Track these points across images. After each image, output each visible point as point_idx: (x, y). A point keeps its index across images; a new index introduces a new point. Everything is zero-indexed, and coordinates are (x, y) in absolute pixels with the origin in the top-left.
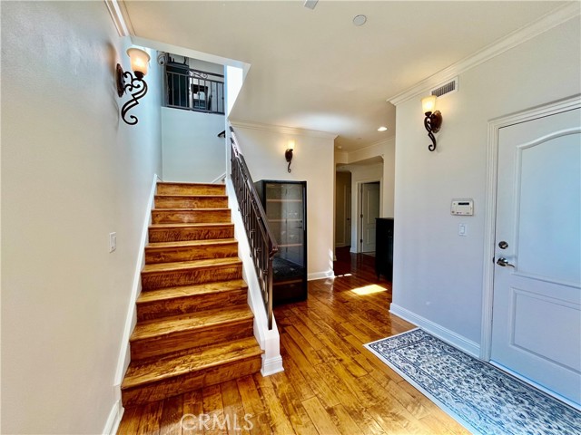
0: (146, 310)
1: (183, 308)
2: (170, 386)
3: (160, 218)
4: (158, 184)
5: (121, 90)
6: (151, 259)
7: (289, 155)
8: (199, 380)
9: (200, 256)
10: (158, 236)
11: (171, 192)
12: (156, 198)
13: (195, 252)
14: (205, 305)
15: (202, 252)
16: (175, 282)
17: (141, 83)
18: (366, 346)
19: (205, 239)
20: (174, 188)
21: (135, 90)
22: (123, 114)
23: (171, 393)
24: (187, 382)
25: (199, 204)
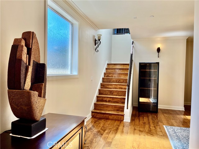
0: (99, 99)
1: (107, 100)
2: (101, 115)
3: (106, 75)
4: (108, 64)
5: (95, 44)
6: (102, 87)
7: (159, 50)
8: (107, 116)
9: (115, 88)
10: (105, 80)
11: (111, 67)
12: (106, 69)
13: (114, 86)
14: (113, 101)
15: (116, 87)
16: (107, 94)
17: (99, 42)
18: (164, 126)
19: (118, 83)
20: (112, 65)
21: (98, 44)
22: (96, 49)
23: (101, 117)
24: (105, 115)
25: (119, 71)
